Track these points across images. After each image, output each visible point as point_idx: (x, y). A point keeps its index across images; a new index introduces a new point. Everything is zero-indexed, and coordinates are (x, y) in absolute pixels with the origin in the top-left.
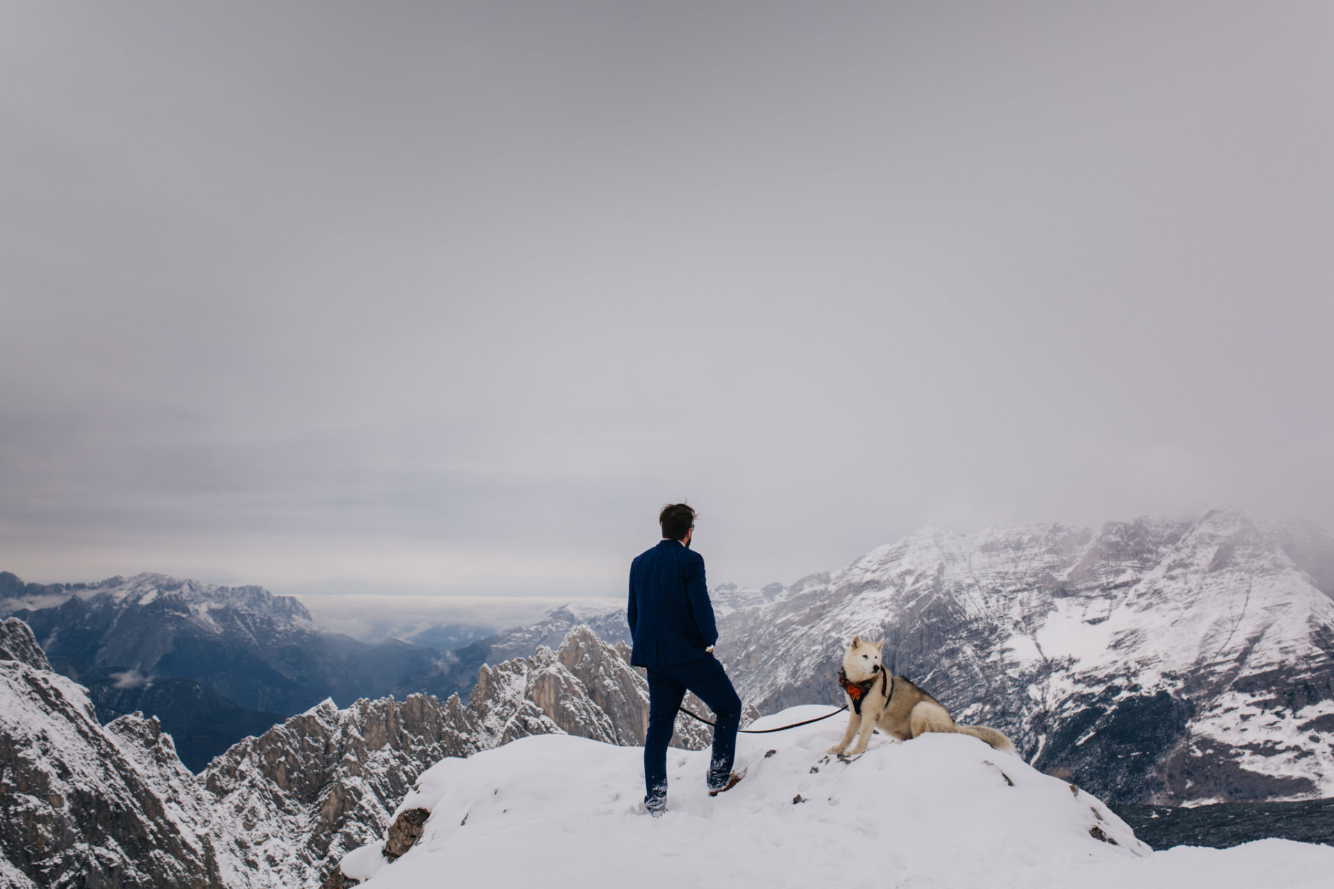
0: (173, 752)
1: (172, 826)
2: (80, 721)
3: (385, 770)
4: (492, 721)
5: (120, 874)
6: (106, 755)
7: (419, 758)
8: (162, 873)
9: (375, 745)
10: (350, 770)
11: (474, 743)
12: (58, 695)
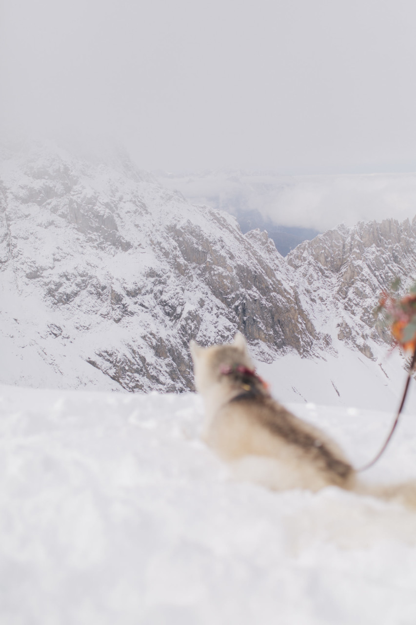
0: (274, 247)
1: (279, 281)
2: (235, 233)
3: (373, 257)
5: (259, 303)
6: (248, 249)
7: (389, 251)
8: (277, 303)
9: (368, 245)
10: (356, 257)
12: (225, 220)
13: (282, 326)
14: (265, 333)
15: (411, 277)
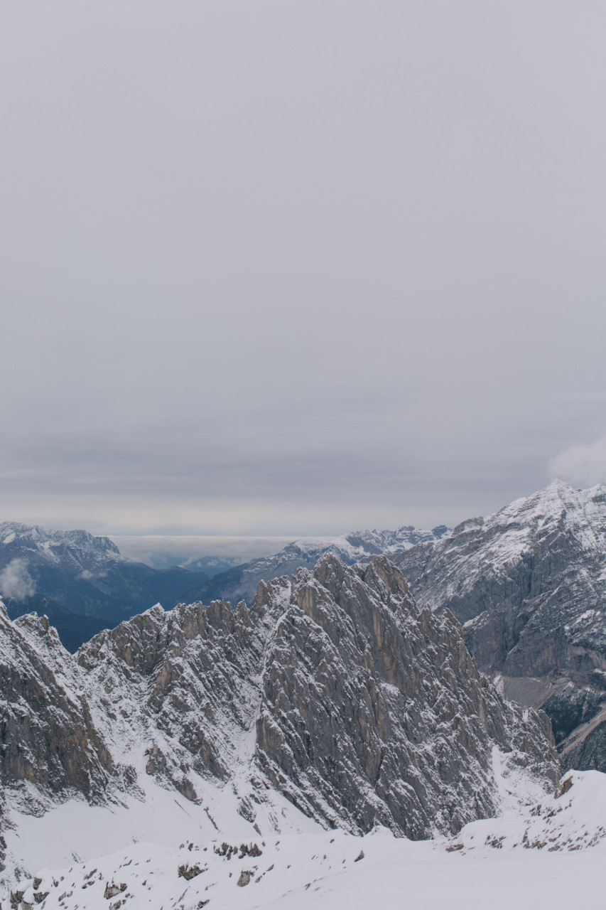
0: (58, 639)
1: (60, 689)
3: (197, 652)
4: (268, 619)
5: (28, 721)
6: (16, 641)
7: (220, 645)
8: (55, 721)
9: (190, 635)
10: (175, 652)
11: (256, 634)
13: (62, 756)
14: (34, 769)
15: (249, 680)
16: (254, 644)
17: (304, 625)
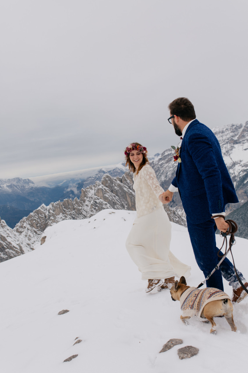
0: (6, 224)
1: (10, 243)
4: (87, 203)
7: (70, 215)
8: (10, 255)
9: (58, 214)
10: (52, 221)
11: (83, 209)
16: (83, 213)
17: (100, 203)
